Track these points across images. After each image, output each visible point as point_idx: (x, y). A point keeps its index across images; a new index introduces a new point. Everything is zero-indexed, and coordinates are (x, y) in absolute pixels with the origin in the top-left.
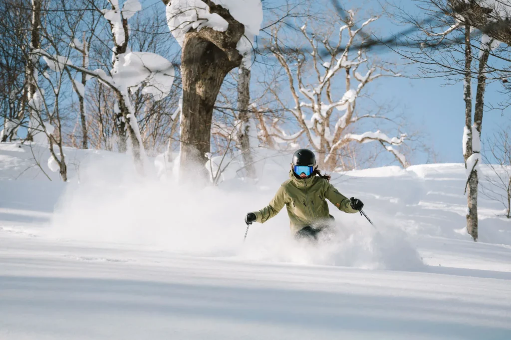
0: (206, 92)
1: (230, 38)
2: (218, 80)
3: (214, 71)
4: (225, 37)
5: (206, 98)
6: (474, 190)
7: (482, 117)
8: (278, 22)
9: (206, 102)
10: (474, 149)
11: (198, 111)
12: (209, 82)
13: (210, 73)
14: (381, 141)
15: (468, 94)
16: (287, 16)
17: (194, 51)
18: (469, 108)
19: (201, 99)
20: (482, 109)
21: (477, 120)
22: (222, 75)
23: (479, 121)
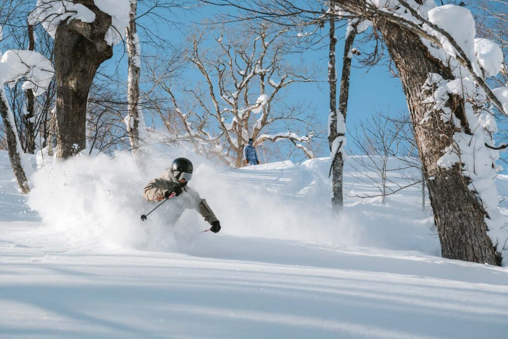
0: (77, 84)
1: (97, 29)
2: (89, 72)
3: (86, 63)
4: (93, 28)
5: (78, 90)
6: (338, 173)
7: (347, 99)
8: (148, 13)
9: (79, 94)
10: (339, 131)
11: (71, 103)
12: (81, 73)
13: (82, 65)
14: (292, 139)
15: (332, 75)
16: (156, 6)
17: (65, 44)
18: (333, 90)
19: (73, 92)
20: (348, 91)
21: (343, 102)
22: (93, 67)
23: (344, 103)
